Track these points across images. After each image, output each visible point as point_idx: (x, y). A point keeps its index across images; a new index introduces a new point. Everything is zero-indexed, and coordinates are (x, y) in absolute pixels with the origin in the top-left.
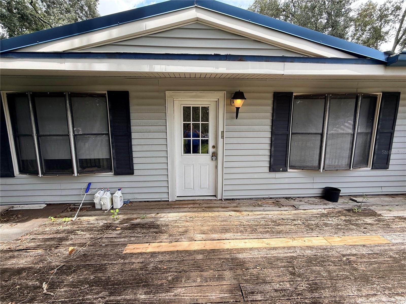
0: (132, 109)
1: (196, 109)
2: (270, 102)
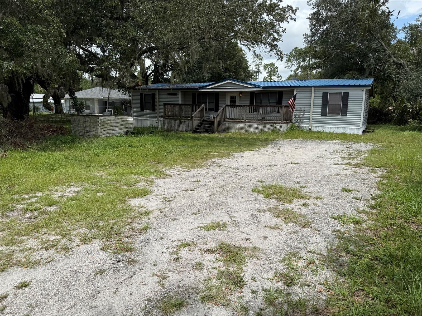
1: (233, 97)
2: (249, 95)
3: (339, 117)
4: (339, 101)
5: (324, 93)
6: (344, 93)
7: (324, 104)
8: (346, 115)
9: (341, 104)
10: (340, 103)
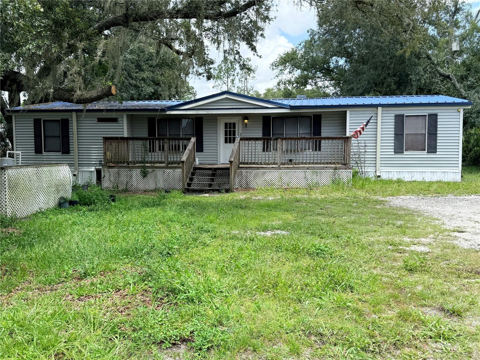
0: (204, 124)
1: (230, 124)
2: (262, 120)
3: (424, 154)
4: (421, 128)
5: (396, 116)
6: (430, 115)
7: (399, 134)
8: (435, 152)
9: (425, 134)
10: (423, 132)
